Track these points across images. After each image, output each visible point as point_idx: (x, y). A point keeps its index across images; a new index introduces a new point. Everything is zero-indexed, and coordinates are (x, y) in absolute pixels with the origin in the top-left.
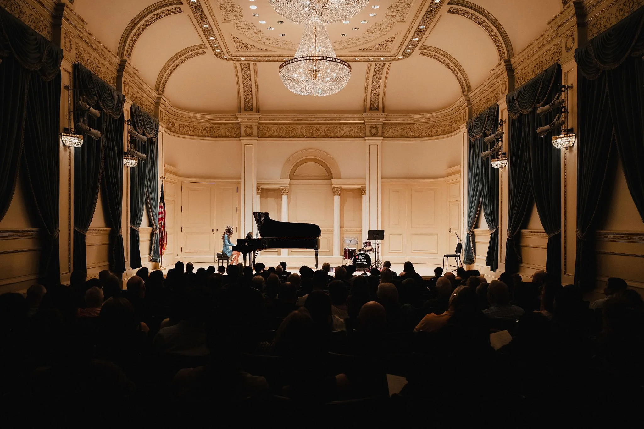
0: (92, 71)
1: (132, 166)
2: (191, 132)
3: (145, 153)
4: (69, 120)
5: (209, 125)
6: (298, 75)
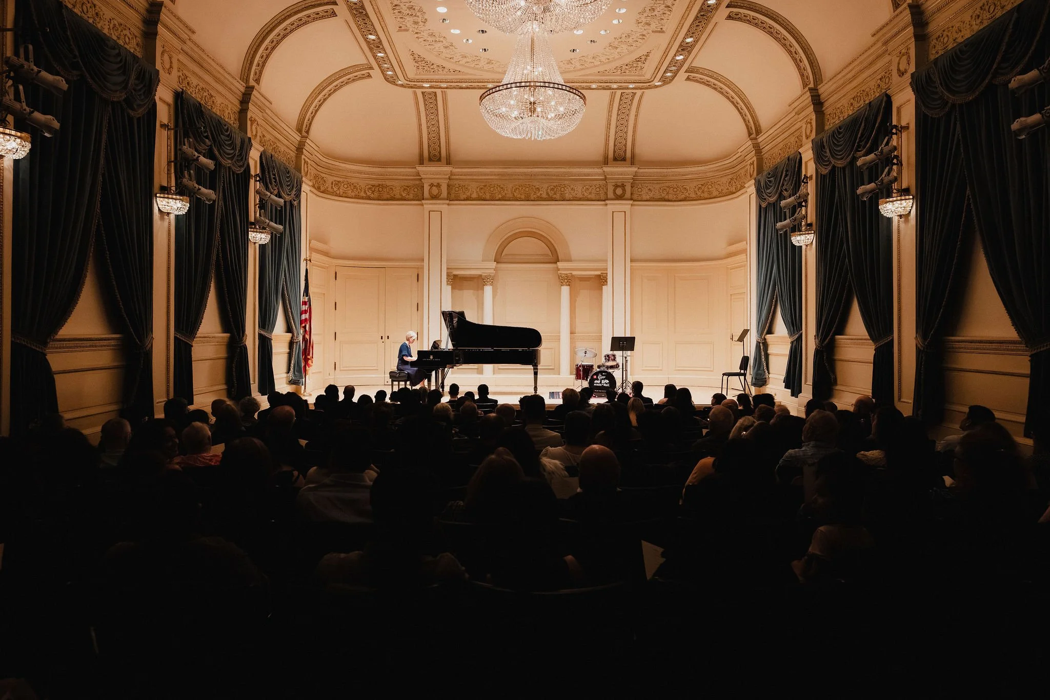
0: (202, 102)
1: (261, 243)
2: (350, 193)
3: (281, 224)
4: (168, 174)
5: (376, 183)
6: (508, 109)
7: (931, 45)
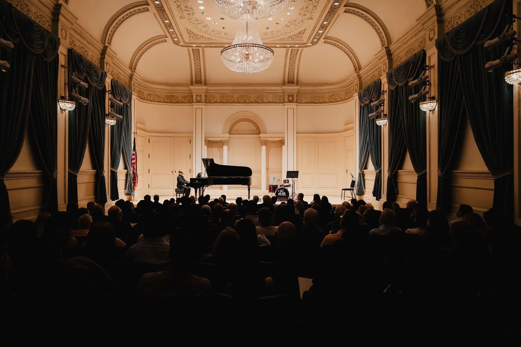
0: (82, 54)
1: (112, 124)
2: (156, 100)
3: (121, 115)
4: (64, 90)
5: (169, 94)
6: (235, 58)
7: (446, 25)
